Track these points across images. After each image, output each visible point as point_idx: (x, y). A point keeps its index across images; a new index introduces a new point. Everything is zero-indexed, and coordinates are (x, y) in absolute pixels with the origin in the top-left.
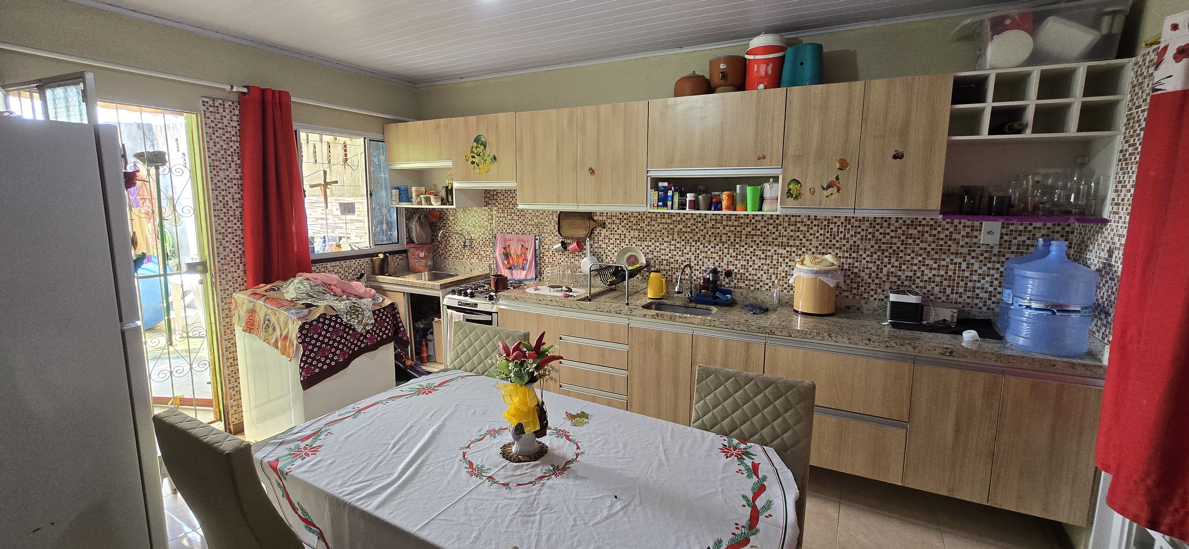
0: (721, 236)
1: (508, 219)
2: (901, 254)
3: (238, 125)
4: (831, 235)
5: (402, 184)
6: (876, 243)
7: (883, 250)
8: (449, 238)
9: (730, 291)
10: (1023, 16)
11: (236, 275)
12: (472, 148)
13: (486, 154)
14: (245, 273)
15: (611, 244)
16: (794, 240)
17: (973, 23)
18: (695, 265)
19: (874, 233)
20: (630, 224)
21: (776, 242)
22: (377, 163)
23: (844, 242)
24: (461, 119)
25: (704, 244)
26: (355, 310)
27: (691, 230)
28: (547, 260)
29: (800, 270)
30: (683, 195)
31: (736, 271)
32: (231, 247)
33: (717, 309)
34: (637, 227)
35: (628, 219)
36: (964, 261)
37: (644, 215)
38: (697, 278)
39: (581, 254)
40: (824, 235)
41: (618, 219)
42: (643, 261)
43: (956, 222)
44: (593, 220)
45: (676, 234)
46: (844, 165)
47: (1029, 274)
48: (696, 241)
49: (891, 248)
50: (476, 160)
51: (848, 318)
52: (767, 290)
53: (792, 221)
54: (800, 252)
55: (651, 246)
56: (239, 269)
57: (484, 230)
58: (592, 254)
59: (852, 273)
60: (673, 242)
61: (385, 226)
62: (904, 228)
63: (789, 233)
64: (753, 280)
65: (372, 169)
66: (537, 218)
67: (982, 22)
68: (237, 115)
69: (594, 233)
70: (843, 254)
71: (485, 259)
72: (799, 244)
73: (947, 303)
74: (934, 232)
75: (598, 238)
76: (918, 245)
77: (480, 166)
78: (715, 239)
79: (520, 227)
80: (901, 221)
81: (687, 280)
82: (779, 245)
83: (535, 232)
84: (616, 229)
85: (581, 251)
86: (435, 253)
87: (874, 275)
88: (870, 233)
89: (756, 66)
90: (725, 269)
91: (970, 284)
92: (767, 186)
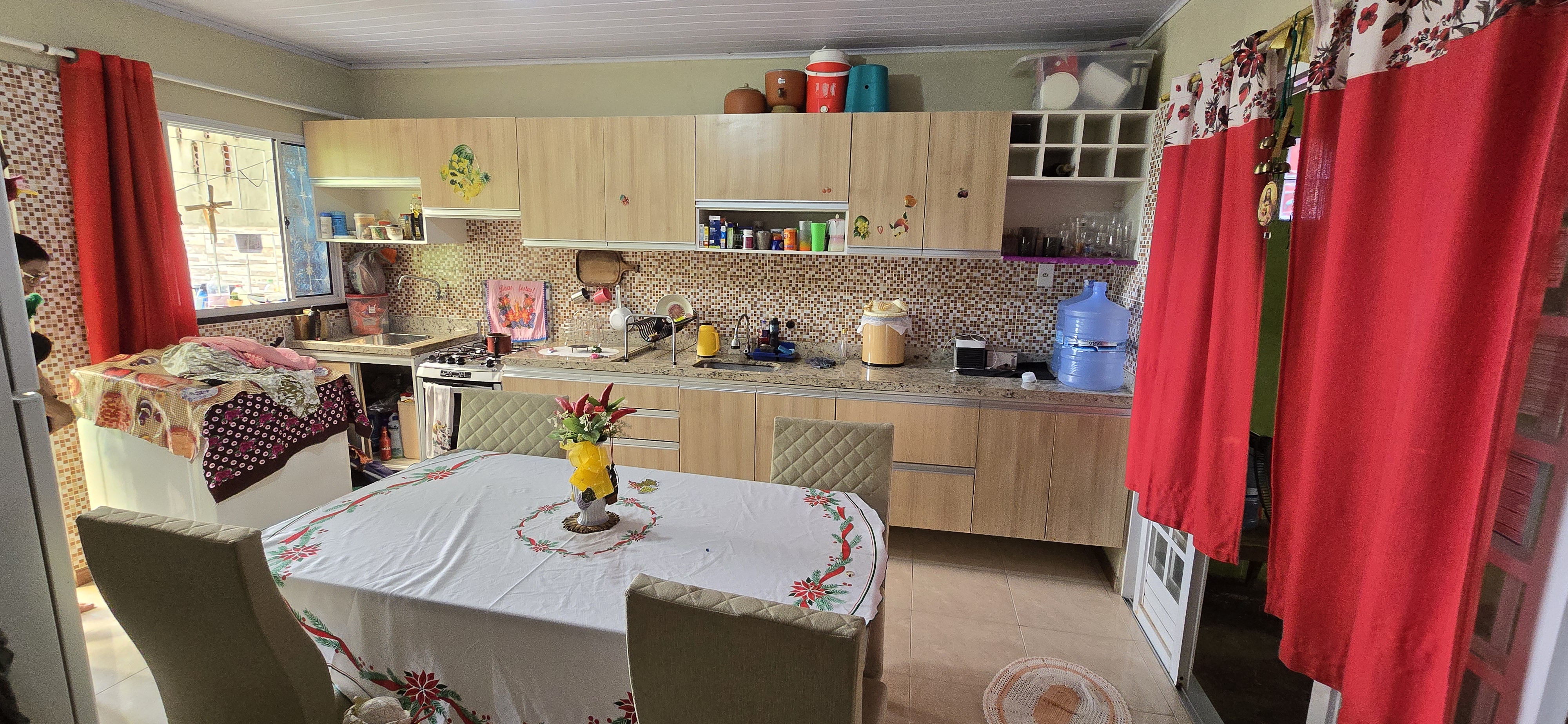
0: (781, 281)
1: (503, 261)
2: (966, 299)
3: (59, 108)
4: (898, 279)
5: (337, 207)
6: (943, 287)
7: (949, 294)
8: (413, 287)
9: (794, 344)
10: (1071, 59)
11: (68, 342)
12: (451, 161)
13: (473, 171)
14: (84, 340)
15: (648, 292)
16: (861, 284)
17: (1028, 61)
18: (752, 315)
19: (940, 276)
20: (671, 267)
21: (842, 287)
22: (294, 177)
23: (911, 286)
24: (433, 122)
25: (762, 290)
26: (290, 386)
27: (747, 273)
28: (562, 314)
29: (869, 318)
30: (738, 231)
31: (799, 321)
32: (57, 299)
33: (780, 366)
34: (680, 270)
35: (668, 261)
36: (1023, 304)
37: (689, 255)
38: (755, 330)
39: (608, 305)
40: (892, 278)
41: (656, 260)
42: (690, 311)
43: (1016, 263)
44: (624, 262)
45: (728, 278)
46: (911, 202)
47: (1077, 313)
48: (753, 286)
49: (956, 291)
50: (459, 178)
51: (917, 367)
52: (833, 341)
53: (858, 262)
54: (867, 298)
55: (698, 294)
56: (73, 333)
57: (468, 274)
58: (623, 304)
59: (920, 320)
60: (725, 289)
61: (310, 270)
62: (968, 271)
63: (855, 277)
64: (818, 331)
65: (287, 186)
66: (547, 259)
67: (1036, 61)
68: (56, 93)
69: (626, 278)
70: (911, 300)
71: (470, 314)
72: (866, 289)
73: (1010, 348)
74: (997, 275)
75: (631, 285)
76: (981, 288)
77: (465, 188)
78: (775, 285)
79: (523, 270)
80: (965, 264)
81: (743, 333)
82: (845, 291)
83: (544, 277)
84: (654, 273)
85: (608, 302)
86: (391, 308)
87: (941, 321)
88: (936, 277)
89: (818, 84)
90: (786, 320)
91: (1028, 328)
92: (832, 222)
